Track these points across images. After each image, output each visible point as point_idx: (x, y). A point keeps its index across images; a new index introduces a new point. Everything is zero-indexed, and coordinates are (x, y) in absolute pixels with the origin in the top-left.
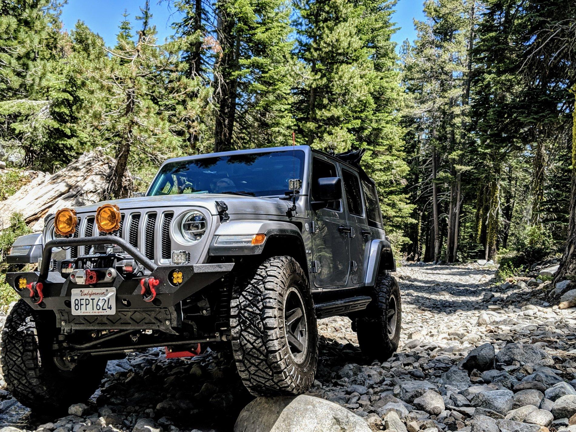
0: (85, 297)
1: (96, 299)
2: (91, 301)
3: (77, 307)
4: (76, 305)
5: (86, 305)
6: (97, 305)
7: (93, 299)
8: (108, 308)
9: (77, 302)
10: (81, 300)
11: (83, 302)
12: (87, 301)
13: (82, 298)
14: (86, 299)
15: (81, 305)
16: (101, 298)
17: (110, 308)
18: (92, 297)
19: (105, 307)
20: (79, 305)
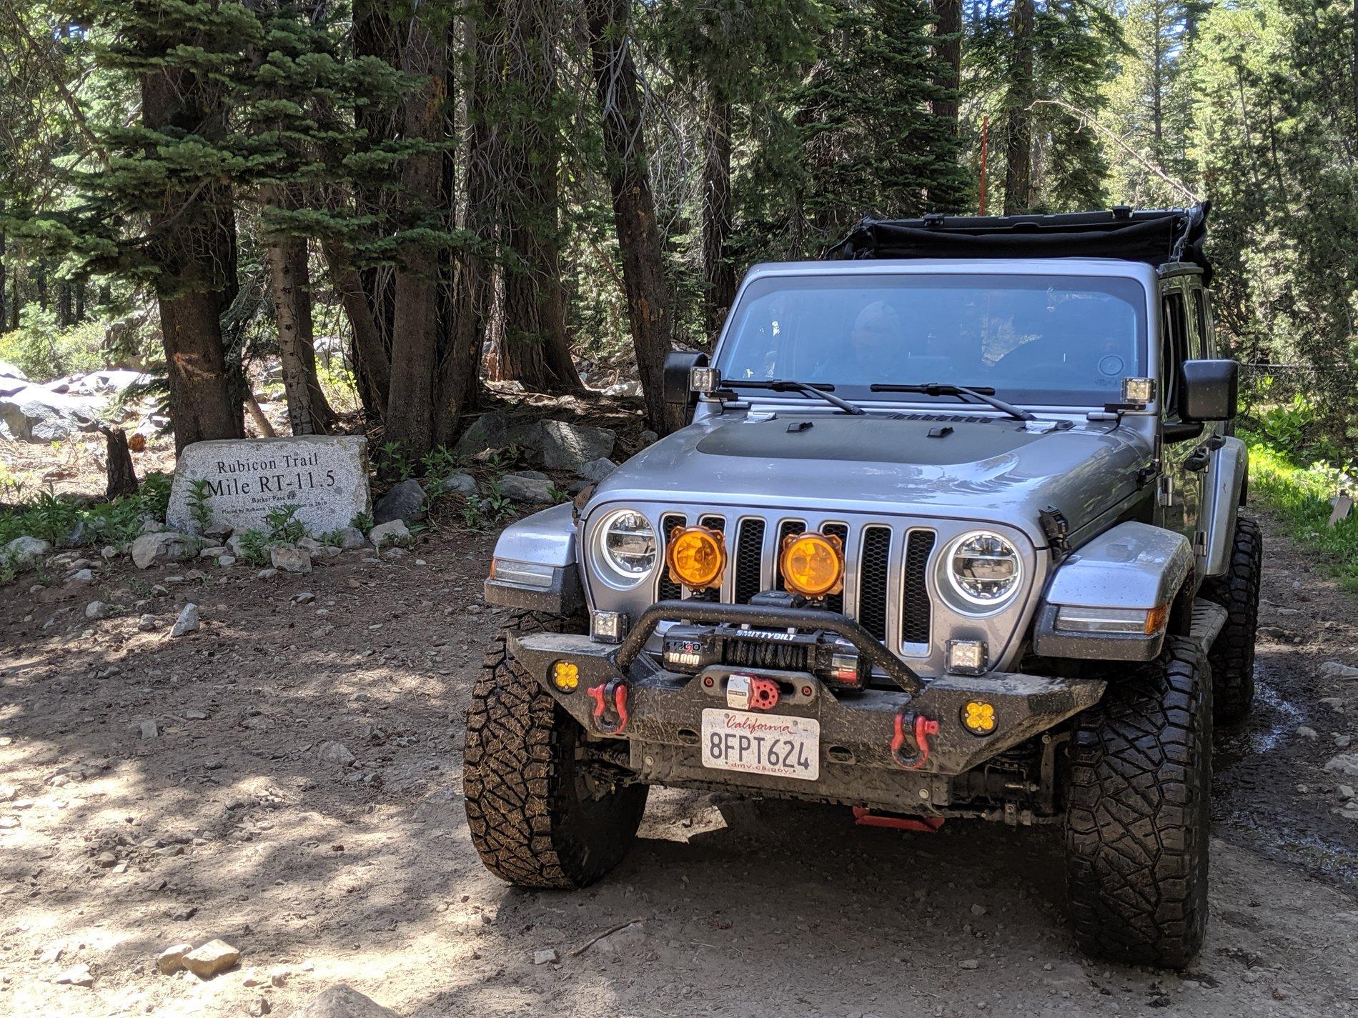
0: (739, 732)
1: (769, 738)
2: (754, 744)
3: (716, 751)
4: (714, 745)
5: (741, 749)
6: (771, 752)
7: (759, 740)
8: (799, 763)
9: (716, 740)
10: (727, 736)
11: (734, 742)
12: (744, 741)
13: (730, 731)
14: (741, 737)
15: (727, 747)
16: (783, 738)
17: (806, 765)
18: (759, 734)
19: (792, 759)
20: (723, 746)
